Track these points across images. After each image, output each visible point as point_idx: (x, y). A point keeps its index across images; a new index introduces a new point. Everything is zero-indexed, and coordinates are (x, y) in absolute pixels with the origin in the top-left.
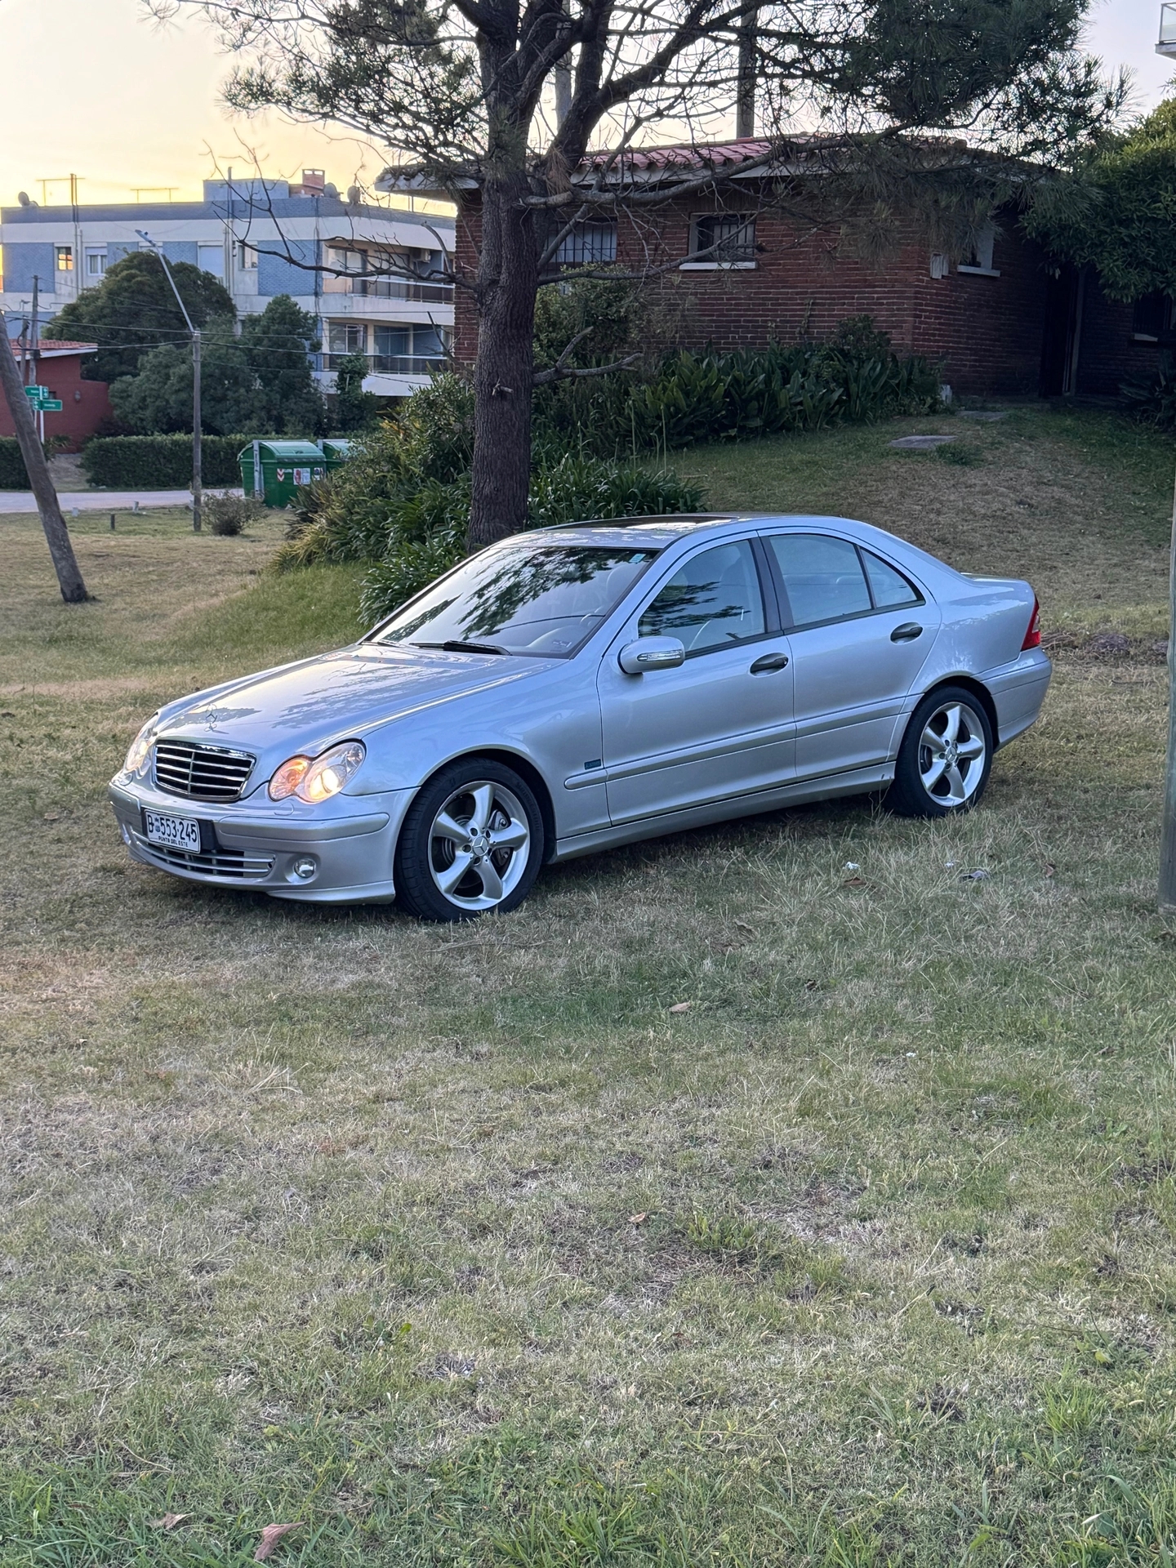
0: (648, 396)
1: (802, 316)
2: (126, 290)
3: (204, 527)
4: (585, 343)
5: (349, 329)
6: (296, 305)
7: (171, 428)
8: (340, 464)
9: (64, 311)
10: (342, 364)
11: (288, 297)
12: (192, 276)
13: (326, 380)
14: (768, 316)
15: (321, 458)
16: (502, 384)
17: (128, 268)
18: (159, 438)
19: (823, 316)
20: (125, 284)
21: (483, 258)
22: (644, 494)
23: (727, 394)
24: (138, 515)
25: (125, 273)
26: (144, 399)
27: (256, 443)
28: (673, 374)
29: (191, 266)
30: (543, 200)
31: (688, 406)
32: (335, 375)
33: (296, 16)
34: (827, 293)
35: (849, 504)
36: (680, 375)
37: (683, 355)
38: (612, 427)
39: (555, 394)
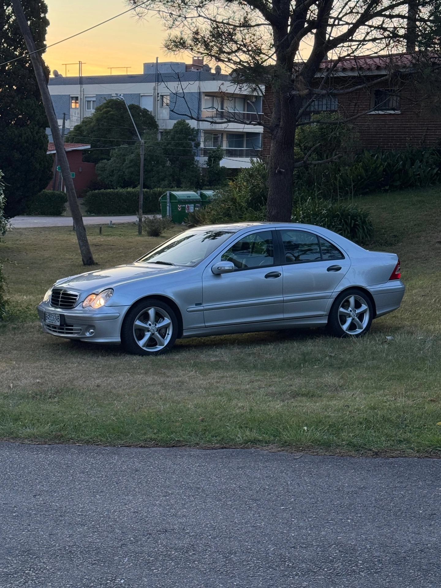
0: (349, 172)
1: (422, 135)
2: (105, 118)
3: (143, 233)
4: (321, 148)
5: (214, 136)
6: (188, 124)
7: (125, 185)
8: (209, 202)
9: (74, 128)
10: (210, 153)
11: (184, 121)
12: (137, 110)
13: (202, 160)
14: (406, 135)
15: (199, 199)
16: (280, 168)
17: (106, 107)
18: (121, 190)
19: (432, 135)
20: (105, 115)
21: (273, 115)
22: (342, 215)
23: (384, 170)
24: (111, 227)
25: (105, 109)
26: (113, 171)
27: (168, 193)
28: (361, 161)
29: (137, 106)
30: (298, 92)
31: (367, 176)
32: (206, 158)
33: (196, 16)
34: (433, 124)
35: (436, 219)
36: (364, 162)
37: (366, 153)
38: (332, 186)
39: (307, 170)
